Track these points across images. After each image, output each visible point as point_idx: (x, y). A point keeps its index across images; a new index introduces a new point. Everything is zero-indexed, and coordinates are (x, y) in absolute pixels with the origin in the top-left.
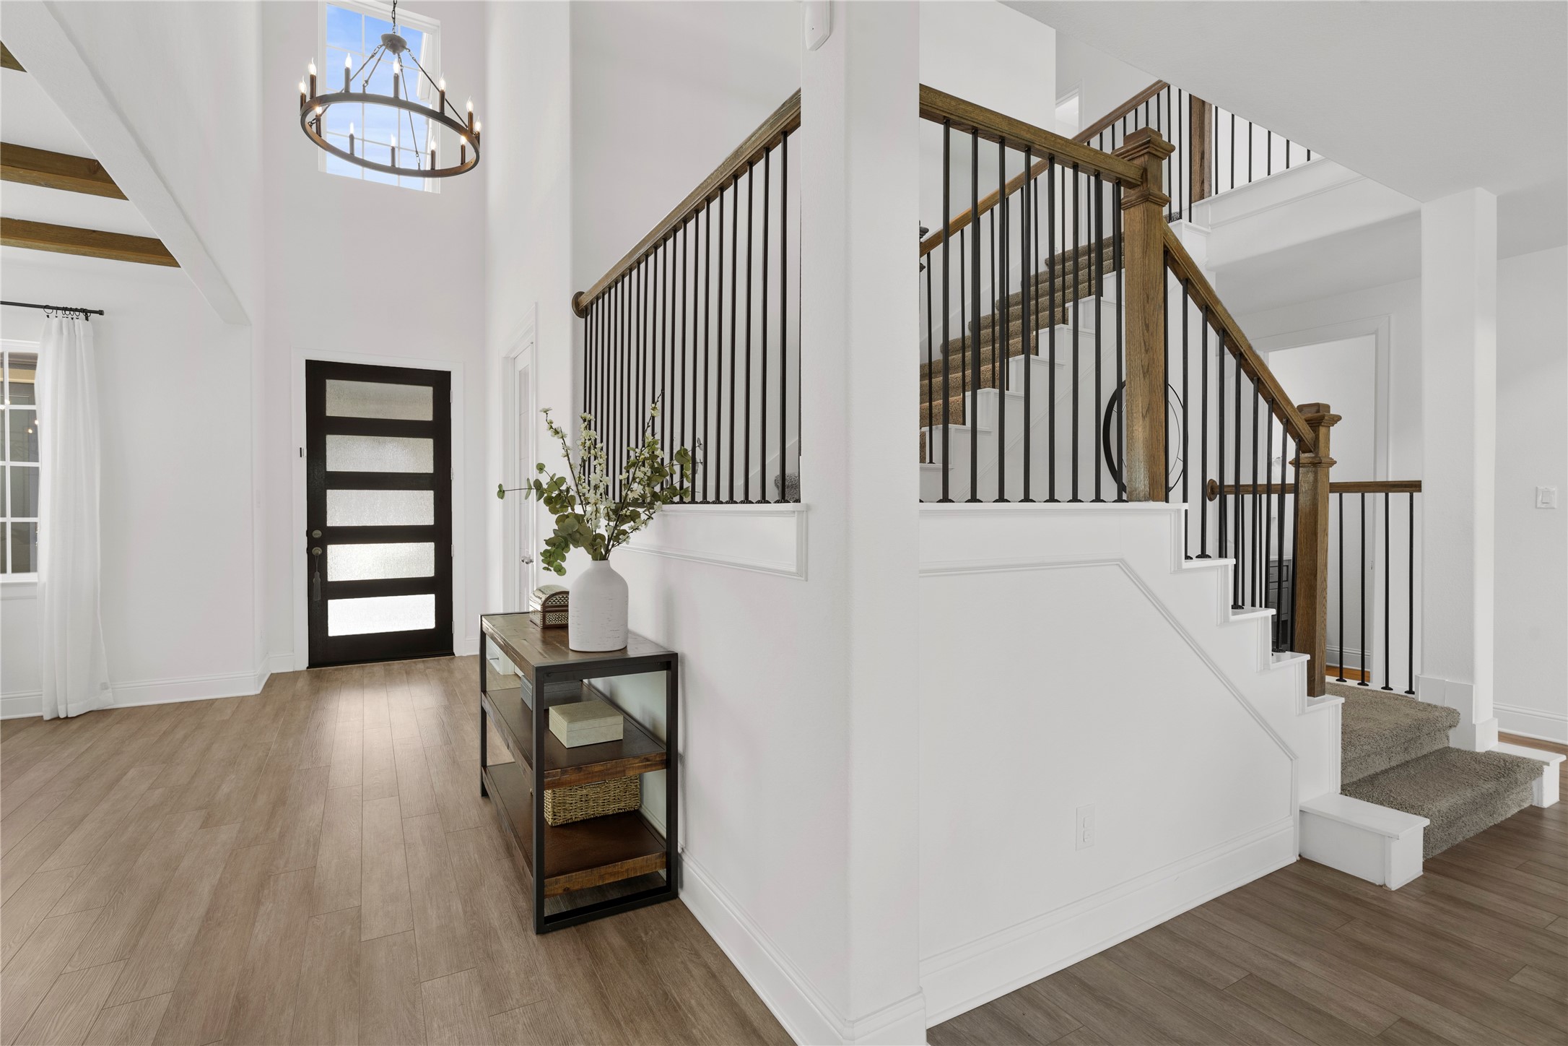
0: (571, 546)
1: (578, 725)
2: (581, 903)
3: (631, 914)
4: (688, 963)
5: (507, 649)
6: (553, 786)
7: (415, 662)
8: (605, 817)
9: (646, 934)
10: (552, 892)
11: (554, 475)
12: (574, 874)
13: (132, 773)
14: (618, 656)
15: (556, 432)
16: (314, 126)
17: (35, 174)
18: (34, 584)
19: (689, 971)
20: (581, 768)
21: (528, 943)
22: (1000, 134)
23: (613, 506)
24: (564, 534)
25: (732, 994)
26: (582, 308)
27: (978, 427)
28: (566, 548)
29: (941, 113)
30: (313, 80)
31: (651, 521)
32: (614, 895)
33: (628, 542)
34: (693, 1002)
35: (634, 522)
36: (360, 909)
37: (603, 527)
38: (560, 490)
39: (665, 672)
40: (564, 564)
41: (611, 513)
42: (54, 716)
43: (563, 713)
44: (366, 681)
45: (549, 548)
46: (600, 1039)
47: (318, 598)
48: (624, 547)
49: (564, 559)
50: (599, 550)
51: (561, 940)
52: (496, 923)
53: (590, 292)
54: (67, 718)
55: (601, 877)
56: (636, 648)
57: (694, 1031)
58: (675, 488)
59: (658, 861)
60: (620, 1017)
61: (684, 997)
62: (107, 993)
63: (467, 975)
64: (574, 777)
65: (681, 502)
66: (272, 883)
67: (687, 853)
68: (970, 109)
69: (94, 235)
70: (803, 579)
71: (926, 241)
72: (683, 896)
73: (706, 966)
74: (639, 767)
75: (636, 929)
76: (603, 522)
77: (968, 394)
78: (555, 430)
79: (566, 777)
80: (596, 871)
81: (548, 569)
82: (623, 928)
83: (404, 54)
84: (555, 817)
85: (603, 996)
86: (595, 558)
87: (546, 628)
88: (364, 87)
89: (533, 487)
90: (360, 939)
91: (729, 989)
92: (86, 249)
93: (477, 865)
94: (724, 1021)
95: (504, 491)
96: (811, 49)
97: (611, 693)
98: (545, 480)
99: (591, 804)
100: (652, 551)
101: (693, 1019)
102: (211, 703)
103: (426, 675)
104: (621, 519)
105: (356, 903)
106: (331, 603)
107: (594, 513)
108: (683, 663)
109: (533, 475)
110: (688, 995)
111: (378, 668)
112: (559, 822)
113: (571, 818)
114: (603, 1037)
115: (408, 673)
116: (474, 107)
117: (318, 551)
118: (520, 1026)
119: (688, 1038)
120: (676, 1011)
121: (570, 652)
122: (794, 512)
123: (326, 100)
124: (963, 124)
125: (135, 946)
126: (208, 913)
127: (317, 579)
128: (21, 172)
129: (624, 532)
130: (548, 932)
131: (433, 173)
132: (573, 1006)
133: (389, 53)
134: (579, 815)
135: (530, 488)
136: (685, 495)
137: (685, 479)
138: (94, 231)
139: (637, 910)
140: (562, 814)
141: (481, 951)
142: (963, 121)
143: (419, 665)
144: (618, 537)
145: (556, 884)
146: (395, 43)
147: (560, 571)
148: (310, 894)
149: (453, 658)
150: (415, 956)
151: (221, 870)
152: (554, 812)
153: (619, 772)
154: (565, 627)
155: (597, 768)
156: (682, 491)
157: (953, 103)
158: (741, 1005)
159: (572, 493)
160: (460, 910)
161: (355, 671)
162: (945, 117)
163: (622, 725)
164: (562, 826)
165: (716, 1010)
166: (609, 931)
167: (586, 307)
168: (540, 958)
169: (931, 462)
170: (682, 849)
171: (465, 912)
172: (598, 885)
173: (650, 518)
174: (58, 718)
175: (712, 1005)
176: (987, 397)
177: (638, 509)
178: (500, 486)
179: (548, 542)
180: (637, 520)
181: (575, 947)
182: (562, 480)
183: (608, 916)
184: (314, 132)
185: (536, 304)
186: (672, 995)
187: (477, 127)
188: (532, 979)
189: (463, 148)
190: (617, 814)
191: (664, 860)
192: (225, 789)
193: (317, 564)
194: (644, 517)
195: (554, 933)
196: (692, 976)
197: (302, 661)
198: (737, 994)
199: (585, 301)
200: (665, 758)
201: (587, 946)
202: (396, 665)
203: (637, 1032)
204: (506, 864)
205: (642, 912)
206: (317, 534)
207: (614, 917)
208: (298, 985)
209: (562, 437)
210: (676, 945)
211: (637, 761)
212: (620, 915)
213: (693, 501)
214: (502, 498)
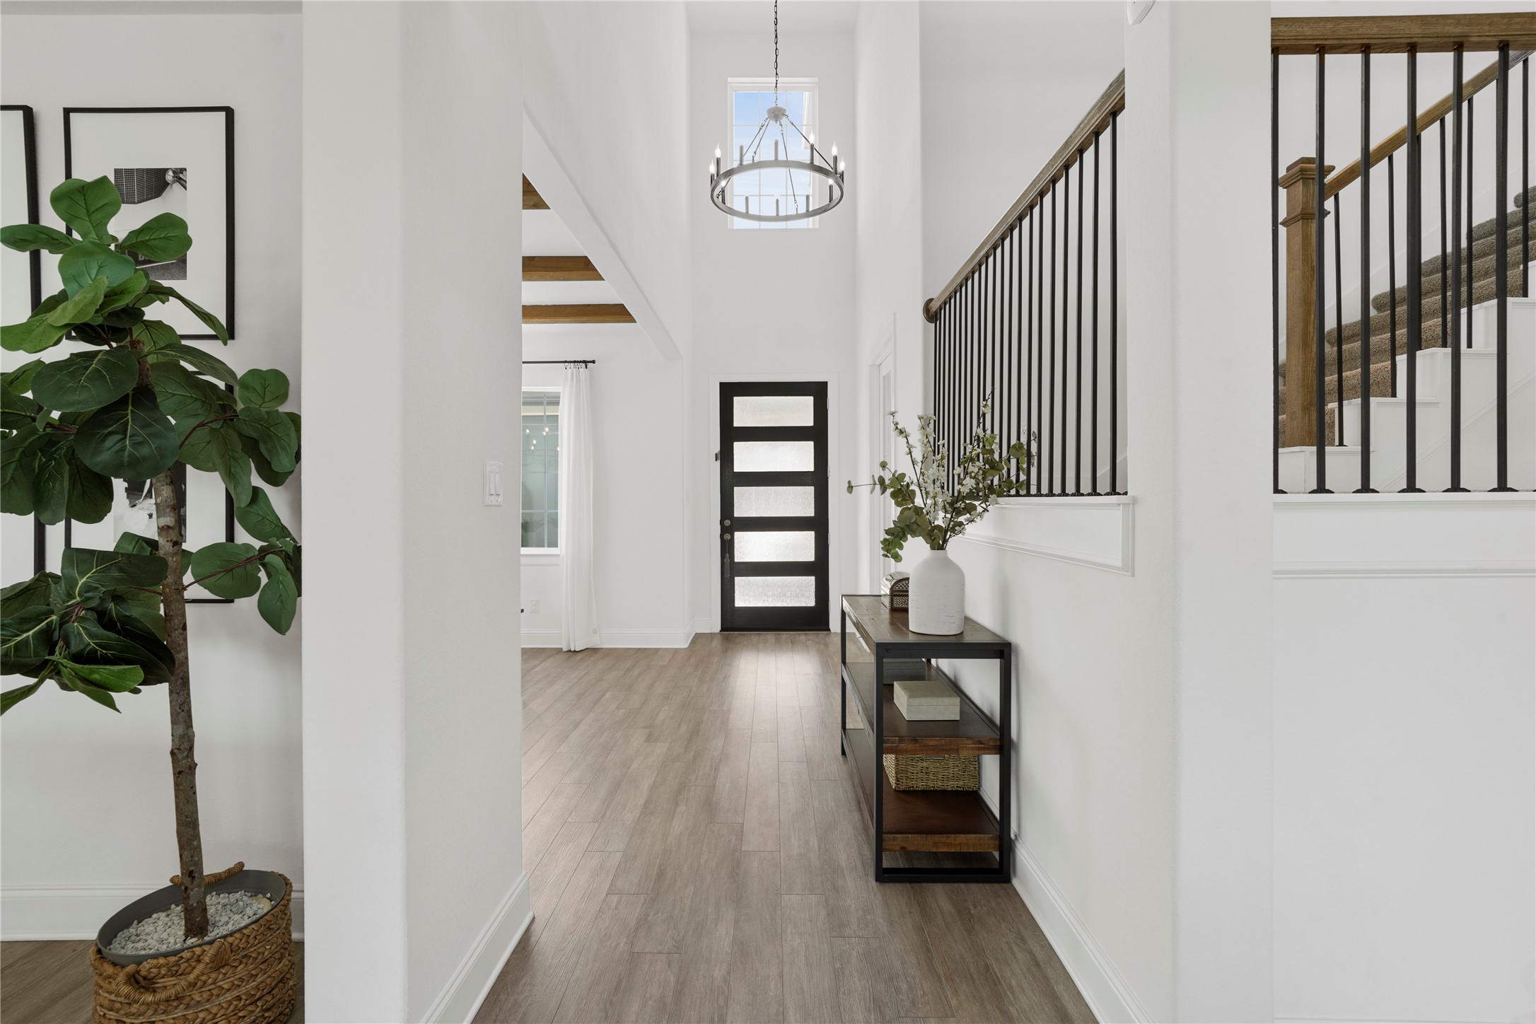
0: (909, 536)
1: (917, 701)
2: (917, 865)
3: (962, 886)
4: (1013, 945)
5: (858, 625)
6: (890, 751)
7: (798, 634)
8: (944, 792)
9: (975, 907)
10: (891, 848)
11: (896, 471)
12: (910, 836)
13: (608, 695)
14: (953, 640)
15: (901, 432)
16: (720, 197)
17: (558, 273)
18: (558, 555)
19: (1013, 953)
20: (917, 740)
21: (868, 886)
22: (1408, 41)
23: (949, 500)
24: (902, 525)
25: (1055, 988)
26: (932, 314)
27: (1417, 398)
28: (904, 537)
29: (1311, 42)
30: (718, 161)
31: (986, 514)
32: (948, 865)
33: (964, 533)
34: (1013, 982)
35: (970, 514)
36: (743, 826)
37: (940, 520)
38: (901, 485)
39: (999, 660)
40: (900, 552)
41: (947, 506)
42: (568, 649)
43: (905, 688)
44: (761, 646)
45: (888, 537)
46: (922, 985)
47: (727, 575)
48: (961, 537)
49: (901, 547)
50: (938, 539)
51: (896, 892)
52: (844, 864)
53: (939, 298)
54: (575, 651)
55: (935, 844)
56: (972, 635)
57: (1011, 1009)
58: (1012, 482)
59: (991, 842)
60: (942, 973)
61: (1005, 974)
62: (588, 841)
63: (816, 898)
64: (910, 746)
65: (1018, 494)
66: (686, 792)
67: (1020, 840)
68: (1356, 24)
69: (589, 308)
70: (1129, 574)
71: (1331, 182)
72: (1015, 882)
73: (1031, 953)
74: (972, 748)
75: (966, 901)
76: (941, 514)
77: (1402, 360)
78: (900, 430)
79: (903, 746)
80: (930, 837)
81: (887, 556)
82: (954, 897)
83: (784, 120)
84: (898, 782)
85: (928, 950)
86: (933, 548)
87: (893, 610)
88: (753, 157)
89: (877, 483)
90: (741, 849)
91: (1053, 982)
92: (585, 318)
93: (833, 813)
94: (1043, 1009)
95: (852, 487)
96: (1135, 23)
97: (955, 677)
98: (888, 477)
99: (931, 777)
100: (988, 543)
101: (1011, 997)
102: (657, 650)
103: (807, 646)
104: (959, 512)
105: (741, 821)
106: (737, 579)
107: (932, 507)
108: (1017, 653)
109: (879, 472)
110: (1009, 974)
111: (770, 636)
112: (902, 788)
113: (913, 787)
114: (924, 985)
115: (792, 642)
116: (839, 151)
117: (727, 537)
118: (855, 953)
119: (1004, 1013)
120: (995, 984)
121: (910, 633)
122: (1119, 504)
123: (729, 173)
124: (1345, 45)
125: (604, 815)
126: (645, 804)
127: (727, 560)
128: (551, 273)
129: (961, 524)
130: (886, 882)
131: (809, 214)
132: (901, 950)
133: (772, 122)
134: (921, 785)
135: (875, 484)
136: (1021, 488)
137: (1021, 472)
138: (589, 305)
139: (969, 884)
140: (904, 781)
141: (830, 883)
142: (1345, 42)
143: (802, 636)
144: (955, 528)
145: (894, 841)
146: (777, 114)
147: (897, 558)
148: (710, 806)
149: (829, 634)
150: (779, 872)
151: (655, 775)
152: (897, 778)
153: (953, 750)
154: (906, 610)
155: (932, 742)
156: (1018, 484)
157: (1330, 25)
158: (1063, 1001)
159: (912, 487)
160: (816, 845)
161: (754, 637)
162: (1317, 45)
163: (959, 707)
164: (904, 792)
165: (1036, 996)
166: (940, 895)
167: (936, 313)
168: (877, 902)
169: (1341, 444)
170: (1016, 836)
171: (820, 848)
172: (932, 850)
173: (985, 510)
174: (570, 651)
175: (1032, 990)
176: (1432, 362)
177: (975, 503)
178: (849, 482)
179: (887, 532)
180: (972, 513)
181: (908, 901)
182: (903, 475)
183: (940, 882)
184: (720, 199)
185: (895, 314)
186: (993, 969)
187: (842, 166)
188: (869, 917)
189: (831, 187)
190: (956, 791)
191: (997, 842)
192: (661, 716)
193: (727, 547)
194: (979, 509)
195: (891, 884)
196: (1015, 958)
197: (717, 627)
198: (1060, 989)
199: (934, 306)
200: (998, 743)
201: (918, 903)
202: (785, 635)
203: (956, 991)
204: (856, 816)
205: (974, 887)
206: (727, 523)
207: (946, 884)
208: (697, 871)
209: (906, 437)
210: (1003, 926)
211: (970, 742)
212: (952, 884)
213: (1028, 494)
214: (851, 493)
